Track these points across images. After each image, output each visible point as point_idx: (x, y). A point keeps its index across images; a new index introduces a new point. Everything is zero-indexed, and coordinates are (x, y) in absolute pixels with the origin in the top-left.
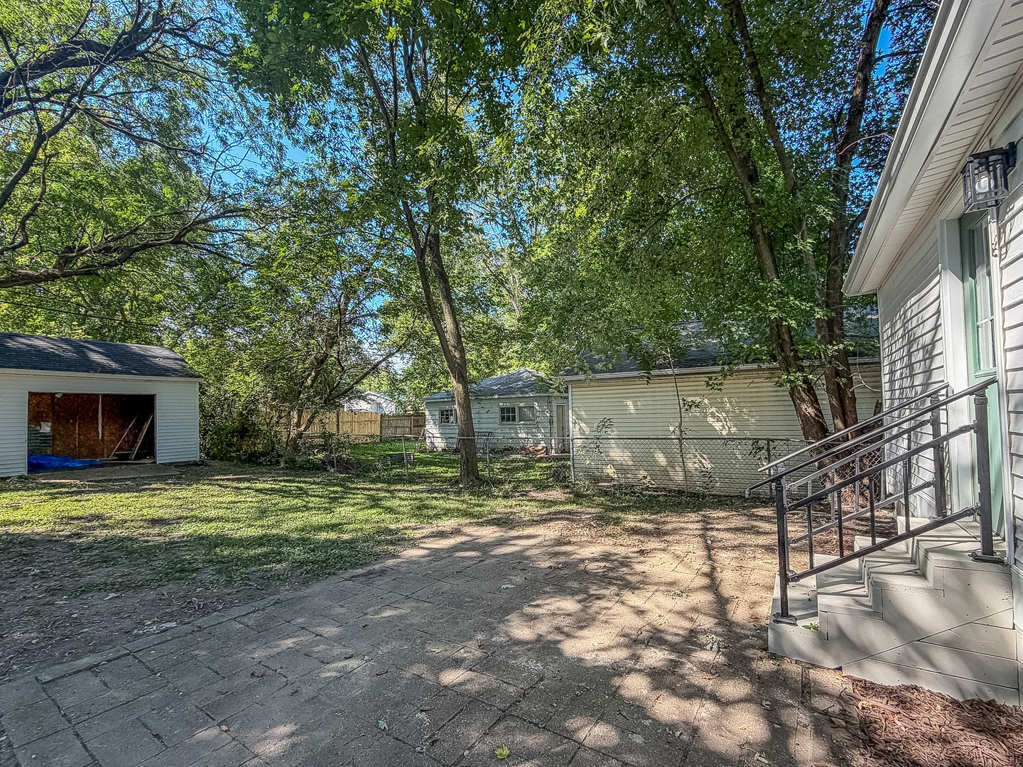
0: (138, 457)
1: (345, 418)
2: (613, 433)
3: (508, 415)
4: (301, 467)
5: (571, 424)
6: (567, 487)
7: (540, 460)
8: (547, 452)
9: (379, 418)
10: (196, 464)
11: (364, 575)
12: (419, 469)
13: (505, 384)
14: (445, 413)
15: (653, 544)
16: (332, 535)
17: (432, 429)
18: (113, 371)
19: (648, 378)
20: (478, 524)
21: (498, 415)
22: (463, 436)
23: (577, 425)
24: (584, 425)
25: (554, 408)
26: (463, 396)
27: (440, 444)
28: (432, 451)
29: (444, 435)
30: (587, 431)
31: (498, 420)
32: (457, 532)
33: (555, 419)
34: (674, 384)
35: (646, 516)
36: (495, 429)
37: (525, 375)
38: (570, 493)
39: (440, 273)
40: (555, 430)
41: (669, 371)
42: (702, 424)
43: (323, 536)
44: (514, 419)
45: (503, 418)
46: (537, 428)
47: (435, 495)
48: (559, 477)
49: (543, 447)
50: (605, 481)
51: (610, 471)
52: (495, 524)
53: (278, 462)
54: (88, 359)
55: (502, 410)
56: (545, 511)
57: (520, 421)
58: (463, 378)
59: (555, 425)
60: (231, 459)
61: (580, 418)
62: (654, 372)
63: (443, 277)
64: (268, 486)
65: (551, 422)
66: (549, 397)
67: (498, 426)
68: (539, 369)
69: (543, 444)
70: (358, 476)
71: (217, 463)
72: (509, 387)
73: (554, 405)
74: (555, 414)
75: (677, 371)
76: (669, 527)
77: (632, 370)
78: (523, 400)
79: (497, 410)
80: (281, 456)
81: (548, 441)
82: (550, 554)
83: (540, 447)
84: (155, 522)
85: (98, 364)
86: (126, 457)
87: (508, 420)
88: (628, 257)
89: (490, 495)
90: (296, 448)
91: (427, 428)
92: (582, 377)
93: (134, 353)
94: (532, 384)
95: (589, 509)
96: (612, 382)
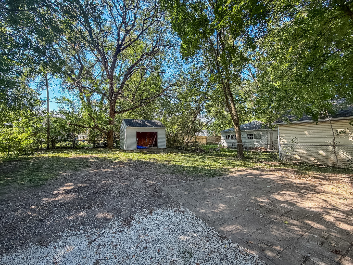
0: (153, 146)
1: (197, 137)
2: (299, 143)
3: (250, 137)
4: (189, 151)
5: (279, 140)
6: (279, 161)
7: (264, 152)
8: (266, 149)
9: (206, 138)
10: (165, 149)
11: (223, 178)
12: (222, 153)
13: (249, 126)
14: (228, 136)
15: (324, 182)
16: (208, 168)
17: (223, 141)
18: (150, 127)
19: (316, 122)
20: (250, 169)
21: (246, 137)
22: (238, 143)
23: (281, 140)
24: (285, 140)
25: (269, 134)
26: (238, 130)
27: (226, 146)
28: (224, 148)
29: (227, 143)
30: (286, 142)
31: (247, 138)
32: (244, 171)
33: (269, 138)
34: (330, 124)
35: (319, 173)
36: (246, 141)
37: (256, 123)
38: (281, 163)
39: (230, 94)
40: (269, 142)
41: (327, 119)
42: (346, 140)
43: (206, 168)
44: (252, 138)
45: (248, 138)
46: (262, 141)
47: (231, 160)
48: (274, 158)
49: (264, 148)
50: (295, 160)
51: (297, 157)
52: (256, 170)
53: (183, 149)
54: (145, 124)
55: (248, 135)
56: (273, 168)
57: (255, 138)
58: (238, 125)
59: (269, 140)
60: (172, 148)
61: (283, 137)
62: (319, 120)
63: (231, 95)
64: (184, 155)
65: (267, 139)
66: (266, 130)
67: (246, 140)
68: (262, 121)
69: (264, 147)
70: (205, 154)
71: (169, 149)
72: (250, 128)
73: (269, 133)
74: (269, 136)
75: (331, 119)
76: (332, 178)
77: (307, 120)
78: (256, 131)
79: (246, 135)
80: (184, 147)
81: (266, 145)
82: (281, 180)
83: (263, 148)
84: (167, 161)
85: (147, 125)
86: (151, 146)
87: (250, 138)
88: (306, 79)
89: (250, 162)
90: (188, 145)
91: (222, 140)
92: (286, 123)
93: (153, 122)
94: (259, 126)
95: (292, 169)
96: (297, 125)
